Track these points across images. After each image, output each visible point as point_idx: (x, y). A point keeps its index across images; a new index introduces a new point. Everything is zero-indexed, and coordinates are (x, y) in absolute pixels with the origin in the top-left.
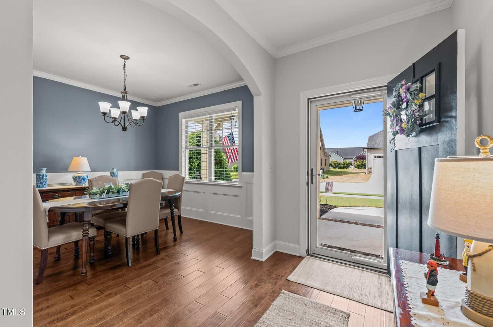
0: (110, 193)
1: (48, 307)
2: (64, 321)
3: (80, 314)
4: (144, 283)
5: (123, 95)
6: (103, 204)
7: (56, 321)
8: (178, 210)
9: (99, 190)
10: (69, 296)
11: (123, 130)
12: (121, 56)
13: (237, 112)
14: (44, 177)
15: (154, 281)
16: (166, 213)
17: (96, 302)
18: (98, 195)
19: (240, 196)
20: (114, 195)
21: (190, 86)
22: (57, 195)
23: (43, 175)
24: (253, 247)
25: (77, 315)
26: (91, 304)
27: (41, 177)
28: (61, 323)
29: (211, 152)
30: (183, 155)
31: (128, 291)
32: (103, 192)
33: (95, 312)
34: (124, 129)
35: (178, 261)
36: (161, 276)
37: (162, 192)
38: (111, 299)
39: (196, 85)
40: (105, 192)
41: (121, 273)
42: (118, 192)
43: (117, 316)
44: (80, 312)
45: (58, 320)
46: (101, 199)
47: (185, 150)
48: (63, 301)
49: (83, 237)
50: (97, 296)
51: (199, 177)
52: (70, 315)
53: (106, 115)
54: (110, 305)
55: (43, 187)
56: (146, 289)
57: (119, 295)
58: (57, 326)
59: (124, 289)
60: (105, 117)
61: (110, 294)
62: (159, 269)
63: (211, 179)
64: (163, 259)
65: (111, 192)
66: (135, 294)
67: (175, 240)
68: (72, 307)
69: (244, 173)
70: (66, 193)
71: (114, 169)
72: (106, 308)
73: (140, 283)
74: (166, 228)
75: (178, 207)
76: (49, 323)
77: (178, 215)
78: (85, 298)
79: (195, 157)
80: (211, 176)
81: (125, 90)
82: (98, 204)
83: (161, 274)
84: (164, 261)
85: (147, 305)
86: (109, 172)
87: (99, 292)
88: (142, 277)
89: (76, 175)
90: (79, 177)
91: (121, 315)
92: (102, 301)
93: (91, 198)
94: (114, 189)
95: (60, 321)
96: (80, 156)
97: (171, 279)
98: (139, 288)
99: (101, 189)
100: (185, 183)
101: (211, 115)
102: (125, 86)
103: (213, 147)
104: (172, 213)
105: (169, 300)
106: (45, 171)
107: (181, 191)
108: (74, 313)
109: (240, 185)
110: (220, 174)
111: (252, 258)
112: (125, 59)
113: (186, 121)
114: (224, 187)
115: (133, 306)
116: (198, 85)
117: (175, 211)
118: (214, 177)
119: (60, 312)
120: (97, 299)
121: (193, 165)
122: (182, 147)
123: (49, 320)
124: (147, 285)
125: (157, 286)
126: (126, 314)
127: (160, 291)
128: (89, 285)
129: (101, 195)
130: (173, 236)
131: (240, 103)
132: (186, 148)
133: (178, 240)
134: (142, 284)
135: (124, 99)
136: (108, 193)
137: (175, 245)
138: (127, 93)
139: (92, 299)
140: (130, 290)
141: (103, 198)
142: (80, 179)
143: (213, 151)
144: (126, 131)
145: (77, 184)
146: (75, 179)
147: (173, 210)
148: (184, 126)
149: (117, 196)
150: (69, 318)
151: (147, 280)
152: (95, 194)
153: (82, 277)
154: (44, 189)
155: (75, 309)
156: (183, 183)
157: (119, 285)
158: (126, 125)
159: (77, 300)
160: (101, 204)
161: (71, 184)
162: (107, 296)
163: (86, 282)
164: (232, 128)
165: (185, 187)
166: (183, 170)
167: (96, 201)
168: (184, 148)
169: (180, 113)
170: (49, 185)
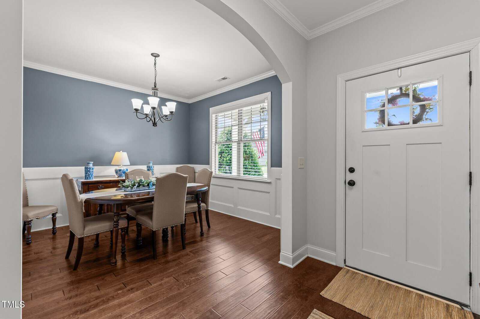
0: (140, 187)
1: (77, 295)
2: (86, 313)
3: (101, 307)
4: (166, 280)
5: (154, 91)
6: (134, 196)
7: (79, 312)
8: (206, 205)
9: (131, 183)
10: (96, 286)
11: (153, 126)
12: (152, 54)
13: (266, 105)
14: (91, 170)
15: (175, 279)
16: (194, 207)
17: (118, 297)
18: (129, 188)
19: (269, 193)
20: (144, 188)
21: (219, 80)
22: (101, 186)
23: (90, 168)
24: (281, 251)
25: (99, 309)
26: (113, 298)
27: (88, 169)
28: (83, 315)
29: (239, 146)
30: (213, 150)
31: (148, 288)
32: (134, 185)
33: (114, 307)
34: (155, 124)
35: (202, 258)
36: (183, 274)
37: (187, 186)
38: (132, 295)
39: (224, 79)
40: (136, 185)
41: (147, 266)
42: (148, 185)
43: (133, 316)
44: (102, 305)
45: (82, 312)
46: (132, 191)
47: (215, 145)
48: (91, 291)
49: (114, 228)
50: (120, 289)
51: (229, 171)
52: (93, 308)
53: (138, 112)
54: (129, 302)
55: (90, 179)
56: (166, 287)
57: (140, 291)
58: (78, 318)
59: (145, 284)
60: (137, 113)
61: (132, 289)
62: (182, 266)
63: (240, 174)
64: (188, 254)
65: (142, 185)
66: (155, 292)
67: (202, 234)
68: (96, 299)
69: (273, 168)
70: (108, 184)
71: (150, 163)
72: (125, 304)
73: (162, 280)
74: (195, 221)
75: (205, 201)
76: (73, 314)
77: (206, 210)
78: (109, 291)
79: (227, 151)
80: (239, 171)
81: (155, 87)
82: (129, 197)
83: (183, 272)
84: (189, 257)
85: (163, 306)
86: (146, 166)
87: (122, 285)
88: (165, 273)
89: (118, 168)
90: (120, 170)
91: (137, 315)
92: (124, 296)
93: (125, 191)
94: (145, 182)
95: (83, 313)
96: (121, 151)
97: (192, 279)
98: (160, 285)
99: (133, 182)
100: (213, 177)
101: (240, 109)
102: (155, 83)
103: (242, 141)
104: (199, 207)
105: (186, 303)
106: (92, 165)
107: (209, 186)
108: (96, 306)
109: (269, 181)
110: (251, 168)
111: (280, 262)
112: (155, 57)
113: (216, 116)
114: (251, 183)
115: (150, 306)
116: (226, 78)
117: (202, 206)
118: (243, 172)
119: (85, 303)
120: (120, 293)
121: (225, 159)
122: (212, 142)
123: (74, 310)
124: (168, 282)
125: (177, 285)
126: (142, 315)
127: (179, 291)
128: (116, 276)
129: (132, 188)
130: (200, 231)
131: (268, 94)
132: (216, 142)
133: (205, 236)
134: (163, 281)
135: (155, 95)
136: (138, 186)
137: (201, 241)
138: (157, 90)
139: (116, 292)
140: (151, 287)
141: (134, 191)
142: (121, 172)
143: (242, 145)
144: (156, 126)
145: (118, 177)
146: (116, 172)
147: (200, 204)
148: (214, 121)
149: (148, 189)
150: (91, 310)
151: (169, 277)
152: (127, 187)
153: (113, 266)
154: (91, 180)
155: (98, 301)
156: (211, 177)
157: (142, 280)
158: (157, 120)
159: (102, 292)
160: (132, 197)
161: (114, 176)
162: (129, 290)
163: (114, 273)
164: (260, 121)
165: (213, 181)
166: (213, 164)
167: (128, 194)
168: (214, 143)
169: (210, 109)
170: (96, 177)
